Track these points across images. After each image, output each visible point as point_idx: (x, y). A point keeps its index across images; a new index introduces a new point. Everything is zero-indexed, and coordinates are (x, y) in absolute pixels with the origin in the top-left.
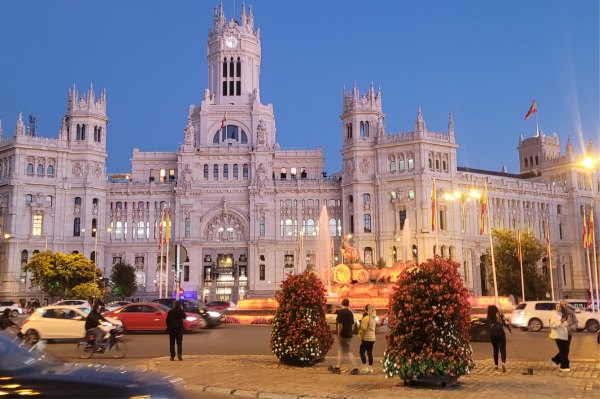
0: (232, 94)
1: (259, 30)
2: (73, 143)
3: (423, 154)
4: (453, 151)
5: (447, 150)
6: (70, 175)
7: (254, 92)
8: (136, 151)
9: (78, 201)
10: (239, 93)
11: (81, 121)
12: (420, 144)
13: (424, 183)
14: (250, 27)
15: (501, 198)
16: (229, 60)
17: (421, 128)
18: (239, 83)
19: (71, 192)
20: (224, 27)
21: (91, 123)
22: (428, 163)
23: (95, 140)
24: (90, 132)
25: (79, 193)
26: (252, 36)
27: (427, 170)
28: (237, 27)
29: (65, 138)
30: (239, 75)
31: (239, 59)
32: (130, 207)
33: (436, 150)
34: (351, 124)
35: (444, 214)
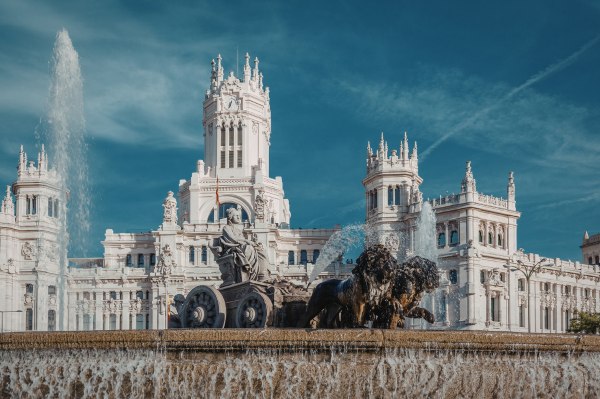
0: (231, 166)
1: (267, 89)
2: (21, 218)
3: (470, 223)
4: (513, 222)
5: (504, 220)
6: (18, 257)
7: (260, 162)
8: (109, 232)
9: (29, 287)
10: (240, 165)
11: (31, 191)
12: (467, 210)
13: (471, 261)
14: (255, 84)
15: (573, 285)
16: (228, 123)
17: (470, 189)
18: (240, 153)
19: (19, 278)
20: (222, 84)
21: (44, 194)
22: (477, 235)
23: (50, 214)
24: (43, 205)
25: (30, 279)
26: (259, 96)
27: (476, 243)
28: (239, 84)
29: (11, 211)
30: (240, 143)
31: (240, 123)
32: (100, 298)
33: (490, 218)
34: (375, 190)
35: (496, 301)
